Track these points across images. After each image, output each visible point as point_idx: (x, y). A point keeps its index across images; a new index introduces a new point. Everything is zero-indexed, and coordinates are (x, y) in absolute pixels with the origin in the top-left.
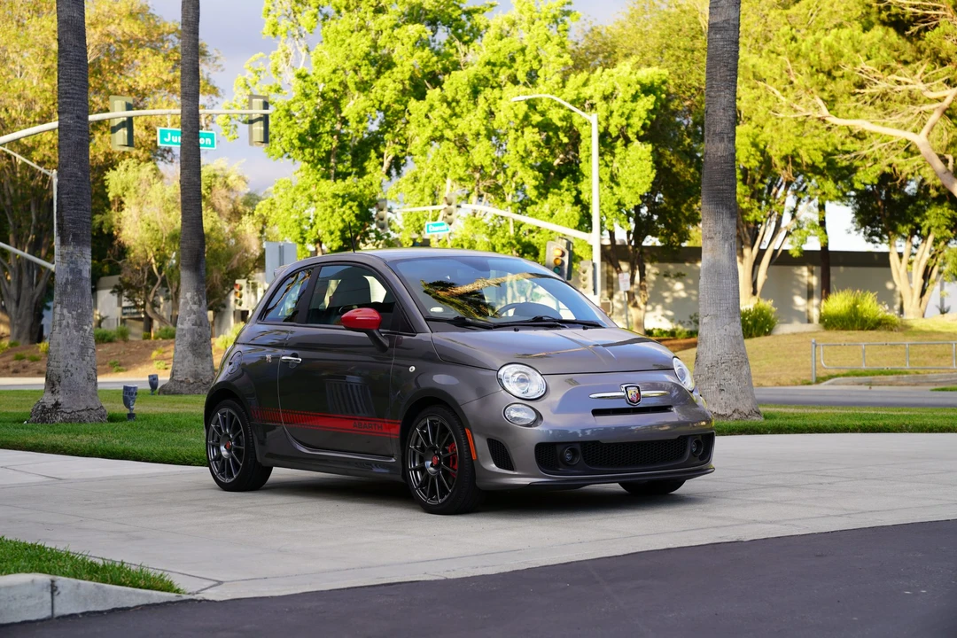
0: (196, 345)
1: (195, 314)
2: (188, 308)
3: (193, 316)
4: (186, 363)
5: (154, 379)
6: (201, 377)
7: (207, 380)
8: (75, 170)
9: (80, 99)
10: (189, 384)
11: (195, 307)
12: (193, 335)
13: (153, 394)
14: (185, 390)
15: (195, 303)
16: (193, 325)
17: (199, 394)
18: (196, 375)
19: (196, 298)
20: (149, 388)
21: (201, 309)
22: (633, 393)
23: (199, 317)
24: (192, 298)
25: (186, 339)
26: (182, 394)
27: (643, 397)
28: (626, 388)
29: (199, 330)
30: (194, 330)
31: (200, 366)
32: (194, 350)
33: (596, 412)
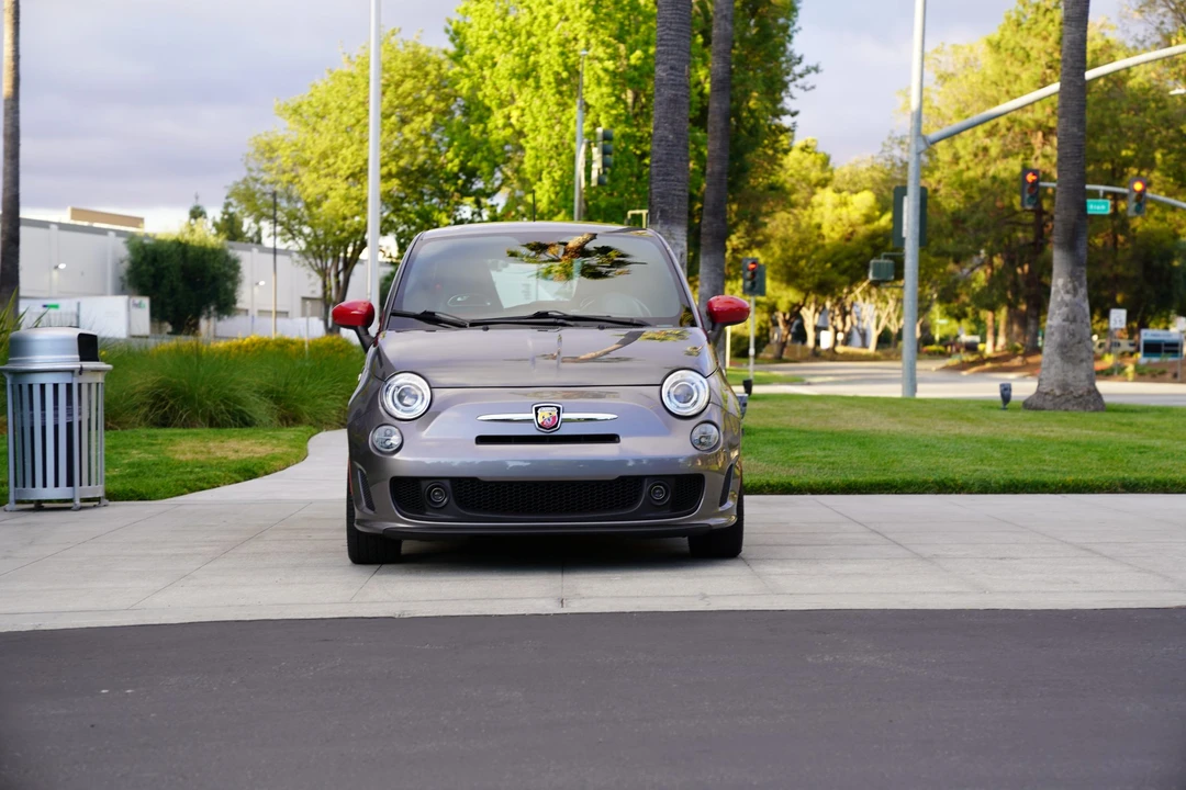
0: (1066, 346)
1: (1067, 305)
2: (1059, 299)
3: (1065, 309)
4: (1053, 371)
5: (1005, 389)
6: (1071, 389)
7: (1080, 392)
8: (666, 133)
9: (675, 46)
10: (1055, 396)
11: (1068, 298)
12: (1063, 334)
13: (1005, 409)
14: (1048, 404)
15: (1068, 292)
16: (1064, 320)
17: (1066, 410)
18: (1064, 386)
19: (1070, 286)
20: (1000, 399)
21: (1077, 299)
22: (547, 416)
23: (1072, 311)
24: (1065, 285)
25: (1054, 338)
26: (1043, 409)
27: (565, 421)
28: (537, 409)
29: (1072, 327)
30: (1064, 327)
31: (1071, 375)
32: (1063, 353)
33: (481, 440)
